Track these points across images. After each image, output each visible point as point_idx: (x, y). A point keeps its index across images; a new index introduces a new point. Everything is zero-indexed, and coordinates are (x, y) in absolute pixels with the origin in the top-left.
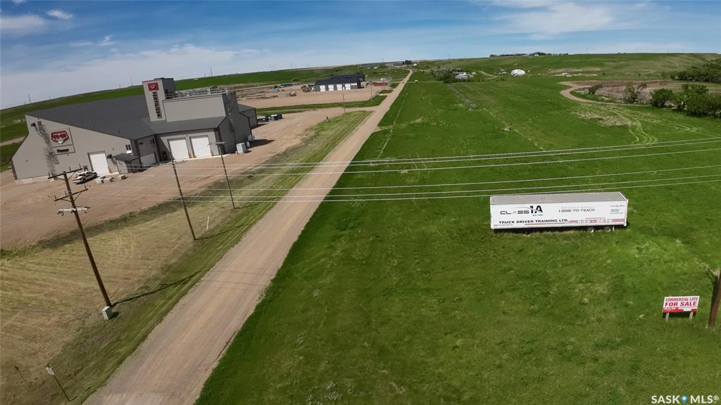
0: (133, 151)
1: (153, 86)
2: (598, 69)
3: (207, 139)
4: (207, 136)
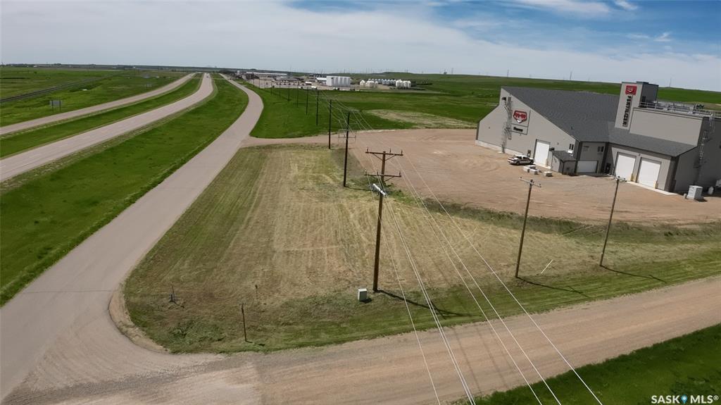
0: (574, 152)
1: (631, 90)
3: (659, 166)
4: (660, 163)
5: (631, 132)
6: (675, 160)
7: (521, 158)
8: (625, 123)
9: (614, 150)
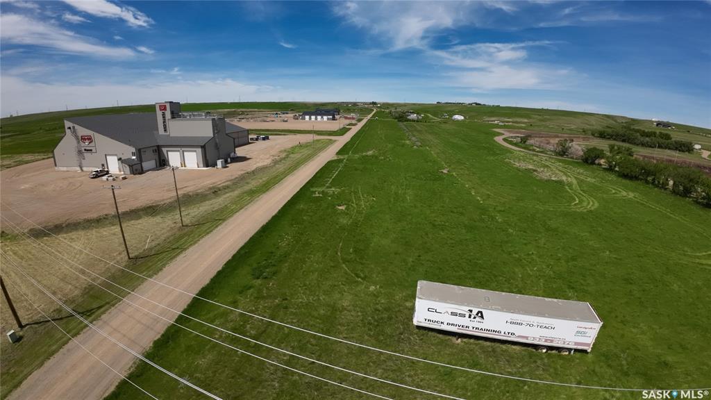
0: (137, 157)
1: (163, 108)
2: (526, 120)
3: (195, 153)
4: (195, 151)
5: (171, 135)
6: (203, 147)
7: (97, 171)
8: (165, 130)
9: (164, 150)
